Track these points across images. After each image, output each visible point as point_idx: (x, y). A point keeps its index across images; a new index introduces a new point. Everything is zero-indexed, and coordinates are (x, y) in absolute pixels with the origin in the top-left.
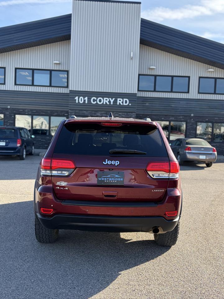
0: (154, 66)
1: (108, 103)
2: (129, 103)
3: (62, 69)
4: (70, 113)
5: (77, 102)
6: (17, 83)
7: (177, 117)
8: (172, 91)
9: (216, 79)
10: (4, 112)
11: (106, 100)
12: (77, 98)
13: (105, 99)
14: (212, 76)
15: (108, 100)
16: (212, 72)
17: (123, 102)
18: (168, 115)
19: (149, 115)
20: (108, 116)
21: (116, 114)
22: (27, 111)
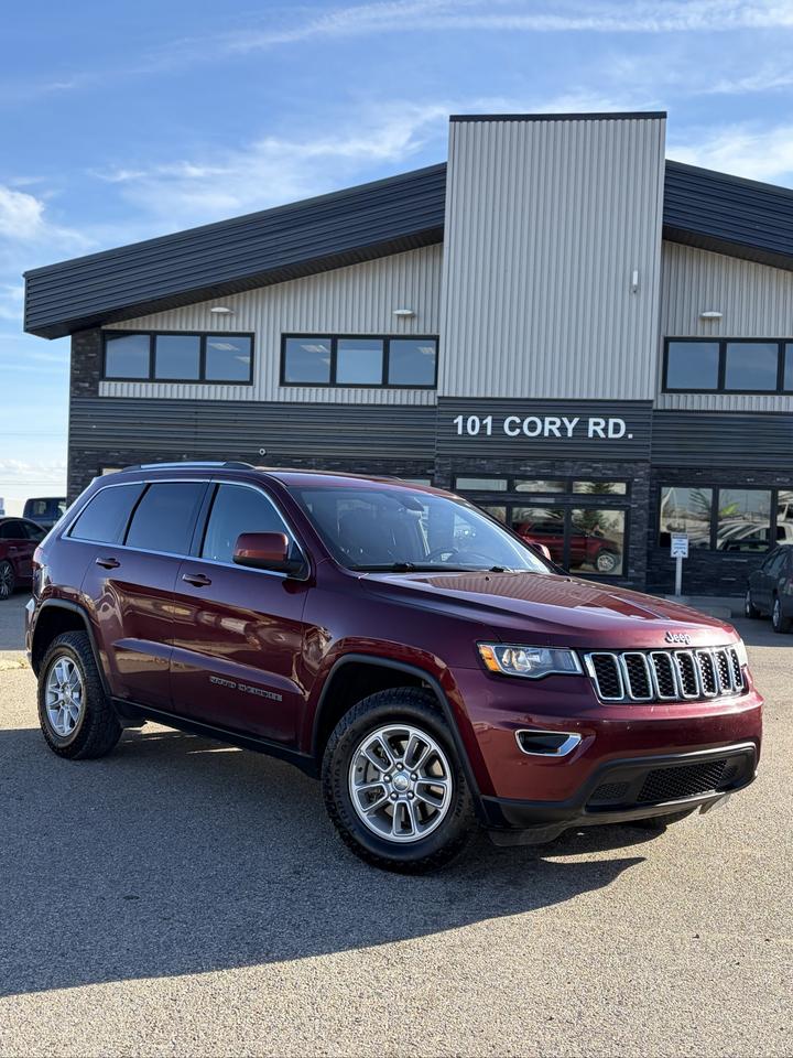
0: (719, 310)
1: (558, 434)
2: (627, 432)
3: (421, 333)
4: (438, 468)
5: (460, 432)
8: (780, 391)
11: (552, 423)
12: (459, 420)
13: (548, 420)
15: (558, 424)
17: (605, 430)
18: (767, 470)
19: (699, 469)
20: (558, 473)
21: (582, 466)
22: (313, 462)
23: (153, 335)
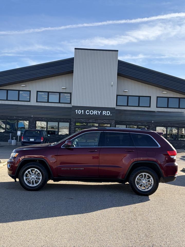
0: (127, 90)
1: (97, 114)
2: (110, 114)
3: (67, 92)
4: (72, 120)
5: (77, 113)
6: (38, 101)
7: (143, 123)
8: (139, 106)
9: (168, 98)
10: (29, 119)
12: (77, 111)
13: (95, 111)
14: (166, 96)
15: (97, 112)
16: (166, 93)
18: (136, 122)
19: (124, 121)
20: (97, 122)
21: (102, 121)
22: (44, 119)
23: (7, 90)
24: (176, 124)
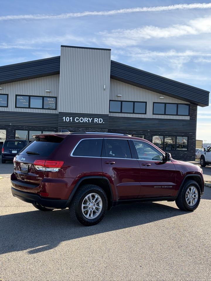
0: (121, 95)
1: (88, 122)
2: (103, 122)
3: (52, 96)
4: (59, 129)
5: (64, 121)
6: (17, 106)
7: (138, 132)
8: (134, 113)
9: (165, 104)
10: (7, 128)
12: (64, 118)
13: (85, 118)
14: (163, 102)
15: (88, 119)
16: (163, 99)
17: (98, 121)
18: (131, 130)
20: (87, 131)
21: (93, 129)
22: (24, 127)
24: (174, 133)
